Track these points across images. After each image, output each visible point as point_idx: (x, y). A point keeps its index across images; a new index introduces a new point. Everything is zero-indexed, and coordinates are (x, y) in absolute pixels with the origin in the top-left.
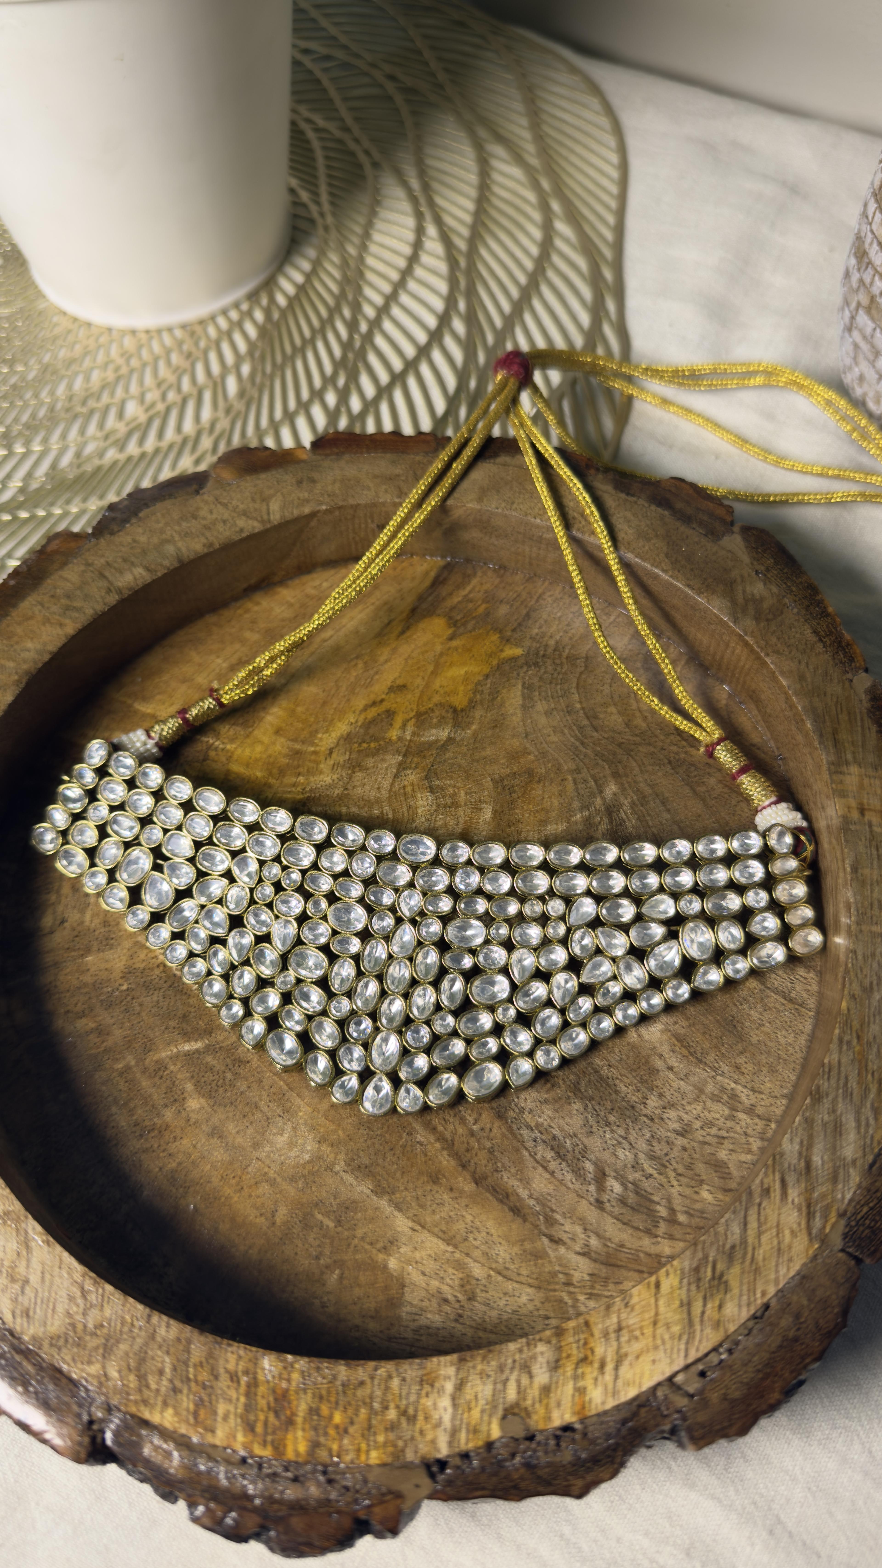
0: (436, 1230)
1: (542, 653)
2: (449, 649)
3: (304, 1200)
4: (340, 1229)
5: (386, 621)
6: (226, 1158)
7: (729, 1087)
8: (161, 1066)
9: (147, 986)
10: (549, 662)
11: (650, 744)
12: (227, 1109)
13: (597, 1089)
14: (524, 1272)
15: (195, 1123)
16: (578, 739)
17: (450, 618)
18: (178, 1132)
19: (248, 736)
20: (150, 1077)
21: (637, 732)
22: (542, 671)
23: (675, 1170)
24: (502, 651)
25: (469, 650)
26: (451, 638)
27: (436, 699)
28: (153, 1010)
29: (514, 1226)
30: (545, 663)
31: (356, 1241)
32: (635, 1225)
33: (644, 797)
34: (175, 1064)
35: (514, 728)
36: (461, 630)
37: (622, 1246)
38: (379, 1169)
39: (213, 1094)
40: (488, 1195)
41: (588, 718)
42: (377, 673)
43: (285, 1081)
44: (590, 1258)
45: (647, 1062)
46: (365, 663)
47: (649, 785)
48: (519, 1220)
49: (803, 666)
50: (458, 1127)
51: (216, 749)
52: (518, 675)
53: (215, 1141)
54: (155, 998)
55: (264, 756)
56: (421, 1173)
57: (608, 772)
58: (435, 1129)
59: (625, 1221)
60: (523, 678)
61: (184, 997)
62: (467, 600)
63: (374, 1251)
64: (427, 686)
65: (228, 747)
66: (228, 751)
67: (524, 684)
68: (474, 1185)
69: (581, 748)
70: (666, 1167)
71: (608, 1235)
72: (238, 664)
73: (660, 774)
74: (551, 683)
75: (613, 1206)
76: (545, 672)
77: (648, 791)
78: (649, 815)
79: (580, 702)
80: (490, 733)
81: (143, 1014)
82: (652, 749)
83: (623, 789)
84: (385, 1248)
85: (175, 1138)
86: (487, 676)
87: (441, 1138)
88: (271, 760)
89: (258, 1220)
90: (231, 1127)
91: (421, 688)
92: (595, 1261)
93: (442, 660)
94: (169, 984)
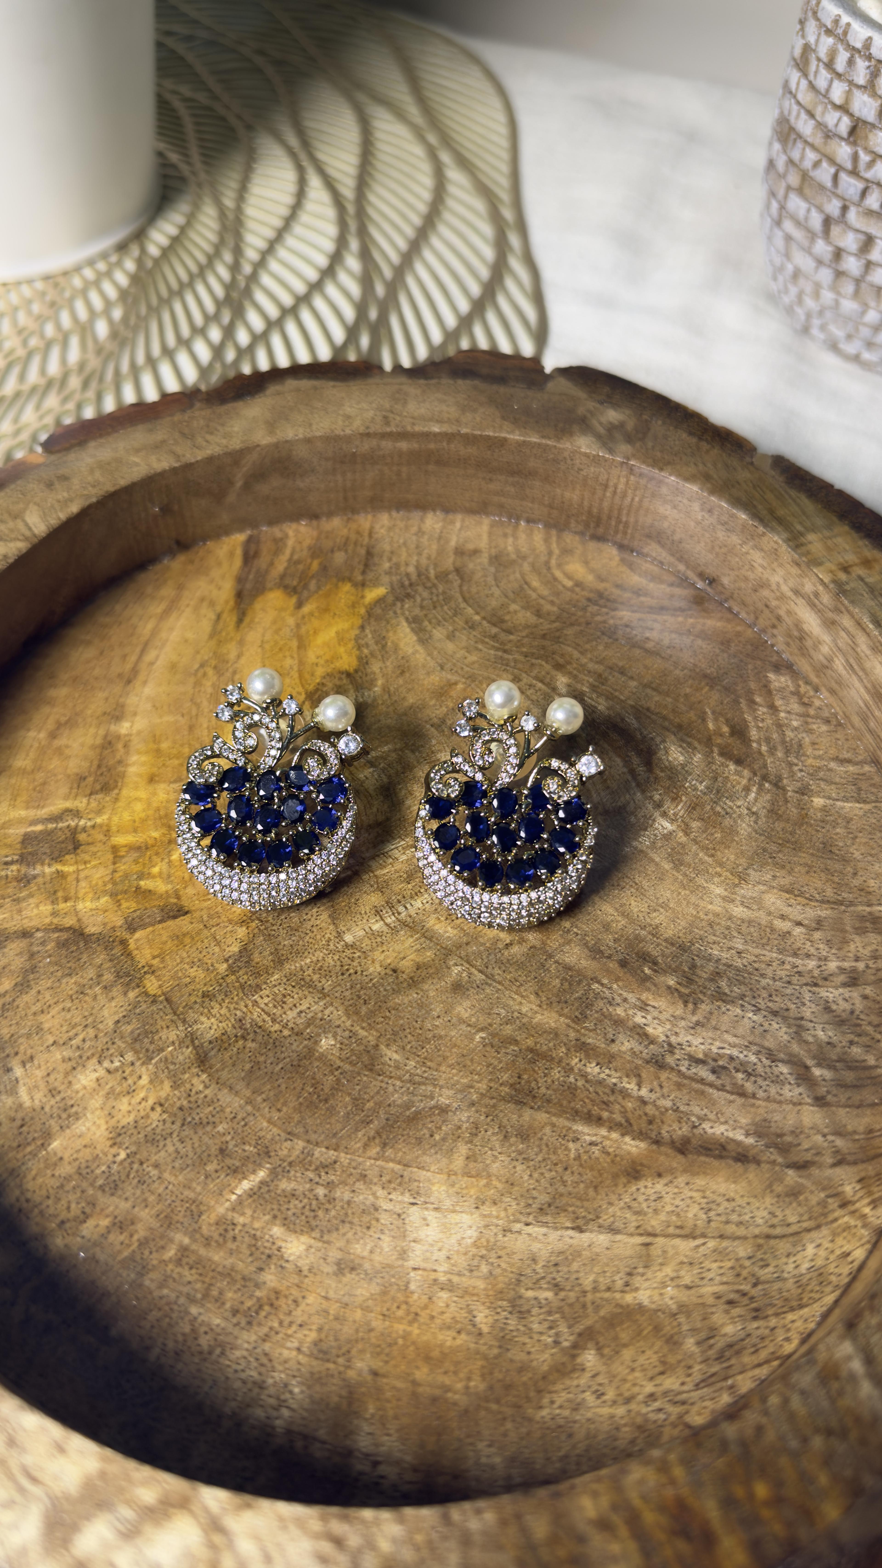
0: (671, 1230)
1: (407, 583)
2: (303, 617)
3: (501, 1286)
4: (562, 1294)
5: (213, 617)
6: (375, 1288)
7: (865, 914)
8: (225, 1226)
9: (152, 1140)
10: (420, 589)
11: (572, 625)
12: (342, 1231)
13: (741, 983)
14: (792, 1219)
15: (310, 1270)
16: (497, 649)
17: (286, 587)
18: (295, 1292)
19: (117, 800)
20: (219, 1245)
21: (553, 618)
22: (418, 599)
23: (870, 1023)
24: (363, 597)
25: (326, 610)
26: (299, 605)
27: (320, 672)
28: (177, 1165)
29: (751, 1176)
30: (416, 591)
31: (590, 1297)
32: (869, 1102)
33: (600, 675)
34: (243, 1214)
35: (424, 666)
36: (305, 593)
37: (871, 1131)
38: (565, 1200)
39: (314, 1223)
40: (702, 1158)
41: (494, 625)
42: (235, 673)
43: (392, 1161)
44: (849, 1164)
45: (773, 930)
46: (215, 668)
47: (597, 663)
48: (752, 1167)
49: (701, 466)
50: (623, 1103)
51: (84, 829)
52: (395, 613)
53: (349, 1277)
54: (171, 1149)
55: (151, 812)
56: (615, 1176)
57: (548, 667)
58: (600, 1119)
59: (857, 1103)
60: (403, 614)
61: (209, 1128)
62: (293, 562)
63: (618, 1295)
64: (301, 663)
65: (99, 820)
66: (101, 826)
67: (407, 619)
68: (680, 1157)
69: (506, 656)
70: (860, 1025)
71: (850, 1128)
72: (58, 728)
73: (601, 648)
74: (435, 607)
75: (835, 1095)
76: (423, 600)
77: (600, 668)
78: (616, 690)
79: (477, 613)
80: (401, 681)
81: (166, 1175)
82: (578, 628)
83: (575, 677)
84: (627, 1284)
85: (295, 1301)
86: (362, 628)
87: (613, 1126)
88: (162, 813)
89: (459, 1342)
90: (359, 1249)
91: (296, 668)
92: (855, 1163)
93: (303, 630)
94: (178, 1123)
